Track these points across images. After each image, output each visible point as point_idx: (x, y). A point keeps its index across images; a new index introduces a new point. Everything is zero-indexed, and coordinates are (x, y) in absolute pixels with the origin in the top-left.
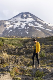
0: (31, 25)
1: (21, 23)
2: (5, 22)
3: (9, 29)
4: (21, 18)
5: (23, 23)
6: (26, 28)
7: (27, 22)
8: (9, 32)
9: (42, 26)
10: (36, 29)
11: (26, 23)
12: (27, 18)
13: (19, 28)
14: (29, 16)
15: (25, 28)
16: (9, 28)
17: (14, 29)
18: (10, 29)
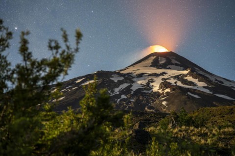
0: (176, 83)
1: (150, 78)
2: (111, 77)
3: (118, 93)
4: (151, 66)
5: (155, 79)
6: (163, 90)
7: (165, 77)
8: (119, 100)
9: (204, 87)
10: (189, 93)
11: (163, 79)
12: (168, 67)
13: (144, 91)
14: (174, 61)
15: (161, 91)
16: (119, 91)
17: (132, 93)
18: (122, 92)
